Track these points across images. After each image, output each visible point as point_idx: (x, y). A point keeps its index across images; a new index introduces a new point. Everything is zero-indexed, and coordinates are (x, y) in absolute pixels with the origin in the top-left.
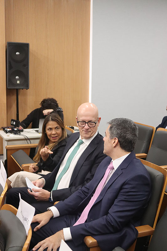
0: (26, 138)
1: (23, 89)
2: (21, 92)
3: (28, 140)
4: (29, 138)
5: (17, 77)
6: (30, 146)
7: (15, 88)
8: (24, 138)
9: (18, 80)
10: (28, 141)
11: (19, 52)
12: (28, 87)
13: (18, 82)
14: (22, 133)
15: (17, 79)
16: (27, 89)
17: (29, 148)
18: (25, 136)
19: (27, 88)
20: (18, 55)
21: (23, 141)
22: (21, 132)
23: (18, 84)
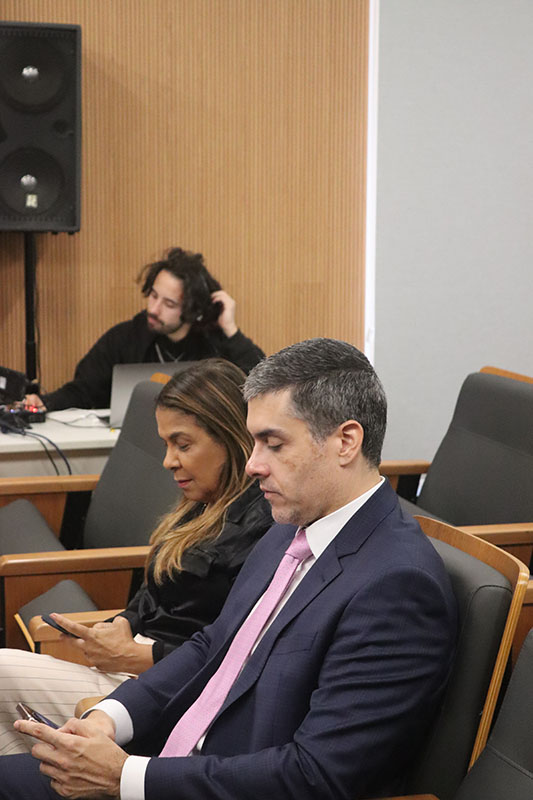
0: (50, 448)
1: (55, 233)
2: (50, 245)
3: (57, 457)
4: (61, 447)
5: (27, 180)
6: (68, 484)
7: (19, 228)
8: (42, 449)
9: (32, 193)
10: (60, 463)
11: (34, 66)
12: (74, 225)
13: (32, 201)
14: (36, 428)
15: (28, 186)
16: (71, 233)
17: (63, 493)
18: (45, 442)
19: (74, 229)
20: (31, 78)
21: (38, 464)
22: (32, 425)
23: (31, 208)
